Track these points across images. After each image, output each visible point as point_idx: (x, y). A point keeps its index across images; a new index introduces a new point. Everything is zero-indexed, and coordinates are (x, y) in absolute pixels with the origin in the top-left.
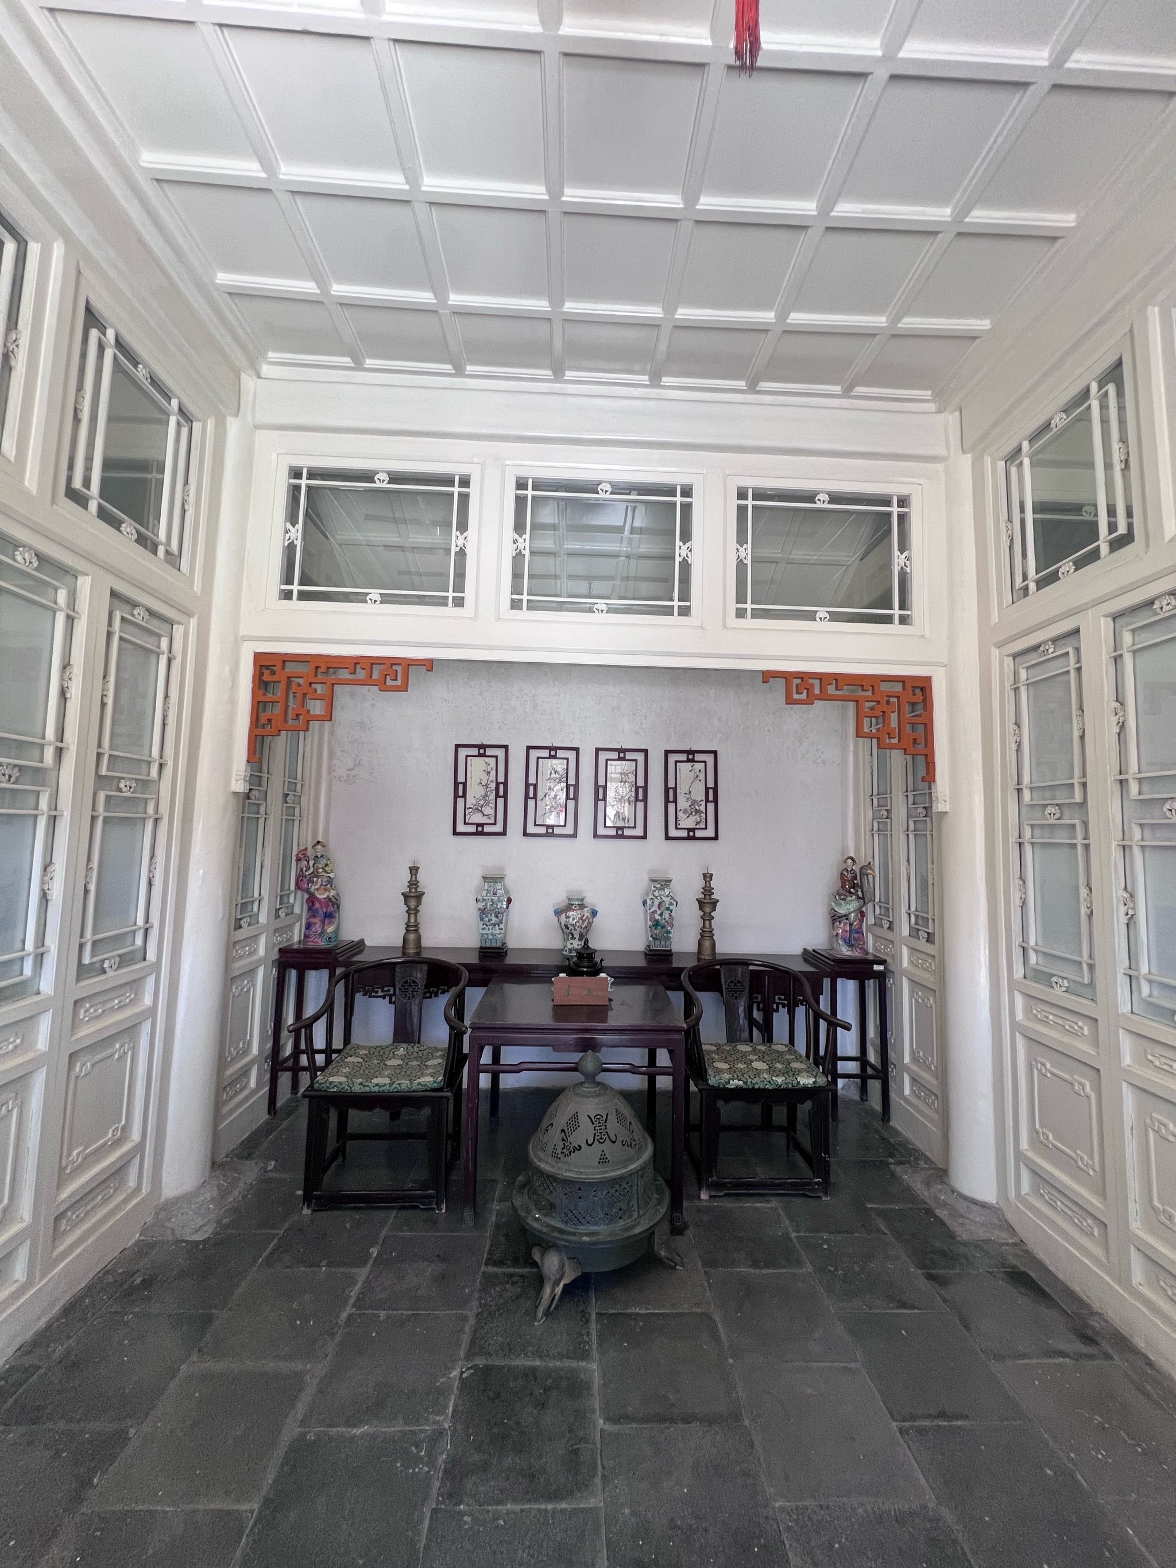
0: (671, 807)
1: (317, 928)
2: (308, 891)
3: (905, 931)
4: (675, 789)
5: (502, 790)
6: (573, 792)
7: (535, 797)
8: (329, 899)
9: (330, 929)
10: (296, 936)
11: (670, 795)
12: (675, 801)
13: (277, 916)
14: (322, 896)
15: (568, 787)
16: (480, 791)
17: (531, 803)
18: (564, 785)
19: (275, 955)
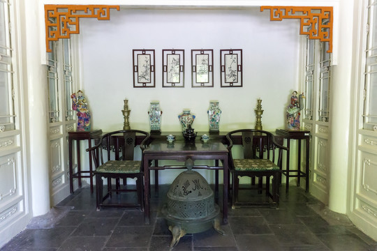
0: (223, 73)
1: (82, 124)
2: (77, 110)
3: (317, 119)
4: (225, 66)
5: (152, 68)
6: (182, 69)
7: (167, 71)
8: (85, 113)
9: (87, 125)
10: (75, 128)
11: (223, 68)
12: (225, 71)
13: (67, 120)
14: (83, 112)
15: (180, 66)
16: (144, 69)
17: (165, 73)
18: (178, 66)
19: (67, 135)
